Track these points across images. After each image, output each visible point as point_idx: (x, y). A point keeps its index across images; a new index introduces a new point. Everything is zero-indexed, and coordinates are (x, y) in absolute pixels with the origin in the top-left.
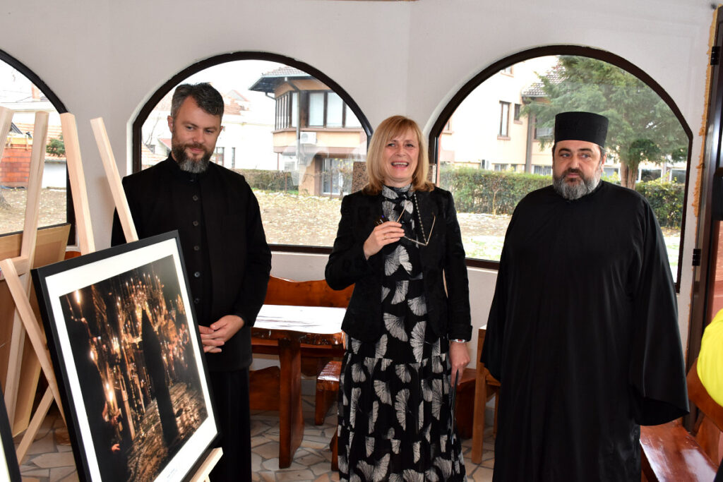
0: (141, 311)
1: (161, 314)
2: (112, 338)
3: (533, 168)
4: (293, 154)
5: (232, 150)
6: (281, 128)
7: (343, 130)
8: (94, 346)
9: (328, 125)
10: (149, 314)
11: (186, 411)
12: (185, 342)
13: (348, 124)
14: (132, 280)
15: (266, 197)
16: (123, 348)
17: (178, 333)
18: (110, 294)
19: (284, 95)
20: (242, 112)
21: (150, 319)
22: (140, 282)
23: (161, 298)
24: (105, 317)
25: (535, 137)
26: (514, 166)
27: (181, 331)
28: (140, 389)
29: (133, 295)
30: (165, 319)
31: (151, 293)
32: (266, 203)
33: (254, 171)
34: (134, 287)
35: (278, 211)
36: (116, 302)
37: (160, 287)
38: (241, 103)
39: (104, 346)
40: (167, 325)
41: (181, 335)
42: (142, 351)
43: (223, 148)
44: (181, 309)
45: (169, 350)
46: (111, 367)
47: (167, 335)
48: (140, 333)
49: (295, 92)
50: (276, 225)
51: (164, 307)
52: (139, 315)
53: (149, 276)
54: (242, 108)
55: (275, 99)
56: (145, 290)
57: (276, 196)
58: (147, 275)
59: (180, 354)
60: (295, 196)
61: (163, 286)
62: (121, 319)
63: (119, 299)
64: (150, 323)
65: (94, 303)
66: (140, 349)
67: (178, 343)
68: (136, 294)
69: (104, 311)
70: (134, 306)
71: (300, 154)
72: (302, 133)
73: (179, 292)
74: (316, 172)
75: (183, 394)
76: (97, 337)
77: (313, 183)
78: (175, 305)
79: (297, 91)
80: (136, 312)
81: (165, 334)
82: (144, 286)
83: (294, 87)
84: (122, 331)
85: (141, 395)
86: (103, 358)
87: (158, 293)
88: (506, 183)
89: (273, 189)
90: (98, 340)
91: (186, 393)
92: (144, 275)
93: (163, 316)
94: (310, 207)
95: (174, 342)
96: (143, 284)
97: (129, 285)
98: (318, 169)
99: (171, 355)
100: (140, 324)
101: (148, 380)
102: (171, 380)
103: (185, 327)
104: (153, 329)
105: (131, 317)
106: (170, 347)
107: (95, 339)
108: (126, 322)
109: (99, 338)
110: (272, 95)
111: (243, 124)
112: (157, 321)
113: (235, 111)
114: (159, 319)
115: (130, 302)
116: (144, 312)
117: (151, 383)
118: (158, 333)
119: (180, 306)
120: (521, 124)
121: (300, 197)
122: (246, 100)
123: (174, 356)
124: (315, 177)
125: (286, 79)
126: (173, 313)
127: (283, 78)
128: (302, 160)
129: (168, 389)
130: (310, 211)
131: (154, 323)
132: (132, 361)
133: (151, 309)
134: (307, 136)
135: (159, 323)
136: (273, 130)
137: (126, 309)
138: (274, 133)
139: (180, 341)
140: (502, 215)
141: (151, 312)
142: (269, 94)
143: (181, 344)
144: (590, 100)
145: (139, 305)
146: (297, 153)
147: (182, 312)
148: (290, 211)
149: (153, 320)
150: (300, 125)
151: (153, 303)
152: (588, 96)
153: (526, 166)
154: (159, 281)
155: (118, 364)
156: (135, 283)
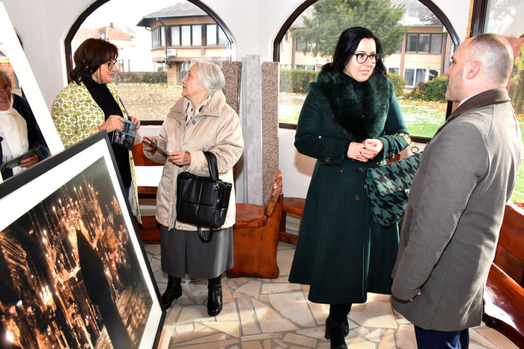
0: (75, 234)
1: (98, 226)
2: (40, 290)
3: (296, 66)
4: (163, 62)
5: (128, 61)
6: (155, 48)
7: (192, 47)
8: (12, 321)
9: (183, 45)
10: (85, 232)
11: (135, 314)
12: (125, 243)
13: (194, 44)
14: (60, 201)
15: (149, 87)
16: (57, 293)
17: (117, 236)
18: (31, 232)
19: (156, 28)
20: (132, 39)
21: (87, 238)
22: (71, 200)
23: (97, 208)
24: (26, 268)
25: (296, 50)
26: (285, 65)
27: (120, 233)
28: (84, 329)
29: (63, 220)
30: (103, 228)
31: (85, 207)
32: (150, 91)
33: (141, 72)
34: (63, 209)
35: (158, 95)
36: (41, 238)
37: (94, 195)
38: (131, 34)
39: (30, 310)
40: (106, 234)
41: (121, 237)
42: (82, 281)
43: (123, 60)
44: (117, 209)
45: (111, 260)
46: (43, 330)
47: (108, 245)
48: (77, 261)
49: (163, 26)
50: (157, 103)
51: (101, 216)
52: (73, 239)
53: (81, 188)
54: (132, 37)
55: (151, 31)
56: (78, 206)
57: (155, 86)
58: (78, 188)
59: (122, 258)
60: (166, 86)
61: (97, 193)
62: (50, 258)
63: (45, 232)
64: (88, 242)
65: (6, 257)
66: (79, 281)
67: (119, 246)
68: (68, 215)
69: (23, 261)
70: (67, 232)
71: (167, 62)
72: (168, 50)
73: (113, 193)
74: (177, 71)
75: (131, 297)
76: (15, 303)
77: (176, 78)
78: (112, 208)
79: (164, 25)
80: (69, 238)
81: (105, 246)
82: (76, 203)
83: (162, 24)
84: (54, 273)
85: (88, 336)
86: (29, 327)
87: (93, 204)
88: (284, 75)
89: (153, 82)
90: (18, 309)
91: (132, 294)
92: (75, 189)
93: (100, 227)
94: (176, 92)
95: (114, 249)
96: (74, 201)
97: (57, 210)
98: (178, 69)
99: (114, 265)
100: (75, 251)
101: (93, 313)
102: (117, 292)
103: (123, 227)
104: (91, 247)
105: (65, 246)
106: (112, 257)
107: (12, 310)
108: (58, 257)
109: (20, 303)
110: (149, 28)
111: (133, 46)
112: (94, 235)
113: (128, 39)
114: (97, 232)
115: (60, 231)
116: (79, 234)
117: (97, 313)
118: (97, 249)
119: (116, 207)
120: (289, 42)
121: (169, 86)
122: (134, 32)
123: (117, 264)
124: (177, 74)
125: (157, 19)
126: (111, 219)
127: (155, 19)
128: (168, 65)
129: (116, 304)
130: (175, 94)
131: (92, 240)
132: (71, 302)
133: (86, 225)
134: (171, 52)
135: (97, 237)
136: (151, 49)
137: (56, 241)
138: (152, 50)
139: (120, 244)
140: (283, 93)
141: (87, 228)
142: (148, 28)
143: (122, 246)
144: (331, 28)
145: (73, 228)
146: (166, 61)
147: (119, 212)
148: (164, 94)
149: (91, 236)
150: (167, 45)
151: (88, 217)
152: (329, 26)
153: (293, 65)
154: (92, 189)
155: (52, 319)
156: (64, 204)
